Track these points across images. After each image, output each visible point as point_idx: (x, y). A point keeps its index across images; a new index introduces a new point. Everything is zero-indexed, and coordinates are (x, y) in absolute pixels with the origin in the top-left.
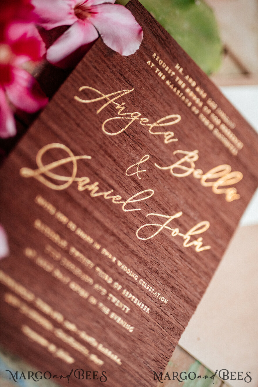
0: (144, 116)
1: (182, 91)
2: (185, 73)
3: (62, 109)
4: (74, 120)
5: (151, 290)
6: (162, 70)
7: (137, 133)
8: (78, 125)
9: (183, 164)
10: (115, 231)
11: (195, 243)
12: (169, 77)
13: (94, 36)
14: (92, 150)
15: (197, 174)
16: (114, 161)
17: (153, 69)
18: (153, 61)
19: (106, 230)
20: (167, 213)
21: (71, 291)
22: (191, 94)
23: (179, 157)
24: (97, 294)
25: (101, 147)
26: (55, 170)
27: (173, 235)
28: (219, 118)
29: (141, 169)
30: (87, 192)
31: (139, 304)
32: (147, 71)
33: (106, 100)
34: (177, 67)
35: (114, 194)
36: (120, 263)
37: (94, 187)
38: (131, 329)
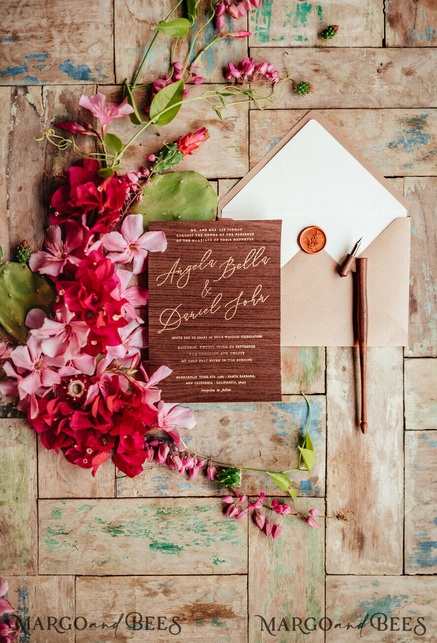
0: (193, 265)
1: (203, 238)
2: (198, 230)
3: (156, 295)
4: (163, 295)
5: (250, 337)
6: (186, 238)
7: (195, 275)
8: (167, 295)
9: (228, 269)
10: (215, 325)
11: (260, 299)
12: (192, 238)
13: (146, 253)
14: (180, 301)
15: (238, 267)
16: (193, 296)
17: (182, 242)
18: (179, 238)
19: (210, 328)
20: (235, 298)
21: (212, 363)
22: (208, 235)
23: (223, 268)
24: (225, 357)
25: (183, 296)
26: (171, 321)
27: (245, 305)
28: (231, 232)
29: (208, 289)
30: (191, 319)
31: (248, 347)
32: (179, 245)
33: (171, 274)
34: (192, 230)
35: (203, 311)
36: (226, 337)
37: (192, 315)
38: (251, 360)
